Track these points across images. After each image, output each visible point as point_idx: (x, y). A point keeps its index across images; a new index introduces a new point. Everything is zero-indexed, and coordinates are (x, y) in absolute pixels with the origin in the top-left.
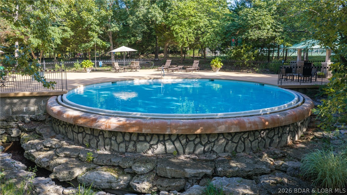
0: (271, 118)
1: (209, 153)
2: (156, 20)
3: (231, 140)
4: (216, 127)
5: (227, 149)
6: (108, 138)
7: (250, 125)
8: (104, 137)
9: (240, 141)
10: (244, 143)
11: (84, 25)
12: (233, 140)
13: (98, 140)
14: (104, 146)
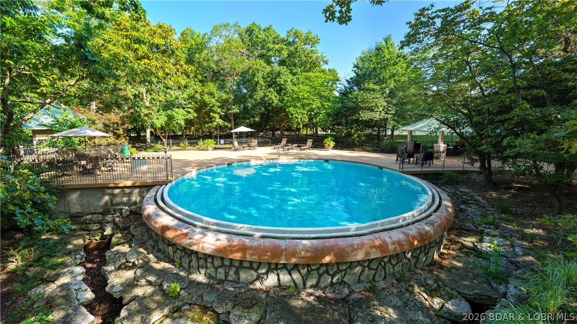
0: (418, 232)
1: (338, 285)
2: (273, 102)
3: (368, 266)
4: (350, 252)
5: (362, 278)
6: (202, 259)
7: (393, 246)
8: (197, 257)
9: (380, 267)
10: (384, 268)
11: (206, 107)
12: (370, 266)
13: (190, 259)
14: (198, 268)
